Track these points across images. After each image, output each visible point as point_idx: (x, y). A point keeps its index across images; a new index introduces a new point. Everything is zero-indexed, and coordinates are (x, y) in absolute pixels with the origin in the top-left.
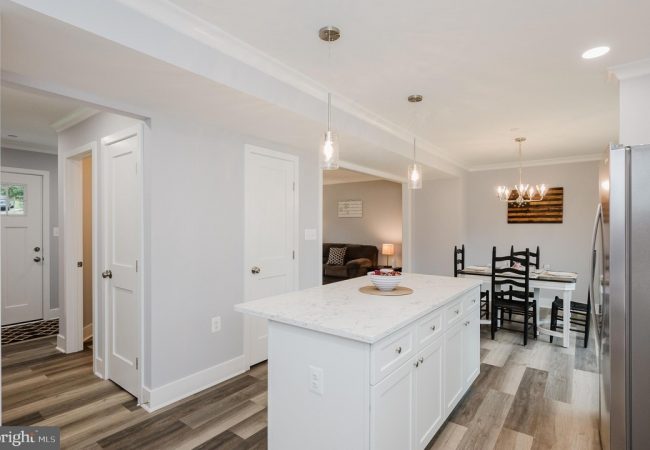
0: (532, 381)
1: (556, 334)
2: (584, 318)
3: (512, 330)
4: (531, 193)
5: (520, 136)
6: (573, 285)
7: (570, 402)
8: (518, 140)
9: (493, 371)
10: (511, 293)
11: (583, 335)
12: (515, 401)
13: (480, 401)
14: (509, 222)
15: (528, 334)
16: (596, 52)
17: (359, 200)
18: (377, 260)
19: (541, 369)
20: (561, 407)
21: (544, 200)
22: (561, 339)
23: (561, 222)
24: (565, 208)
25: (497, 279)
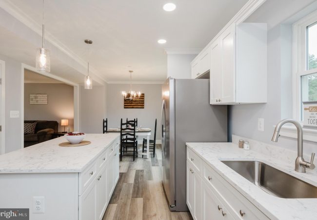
0: (139, 175)
1: (144, 154)
2: (153, 146)
3: (128, 156)
4: (135, 95)
5: (131, 70)
6: (150, 133)
7: (152, 180)
8: (130, 72)
9: (123, 175)
10: (127, 139)
11: (152, 153)
12: (134, 185)
13: (120, 190)
14: (125, 108)
15: (134, 156)
16: (162, 41)
17: (46, 94)
18: (57, 129)
19: (141, 169)
20: (150, 183)
21: (140, 99)
22: (146, 156)
23: (143, 108)
24: (145, 102)
25: (123, 133)
